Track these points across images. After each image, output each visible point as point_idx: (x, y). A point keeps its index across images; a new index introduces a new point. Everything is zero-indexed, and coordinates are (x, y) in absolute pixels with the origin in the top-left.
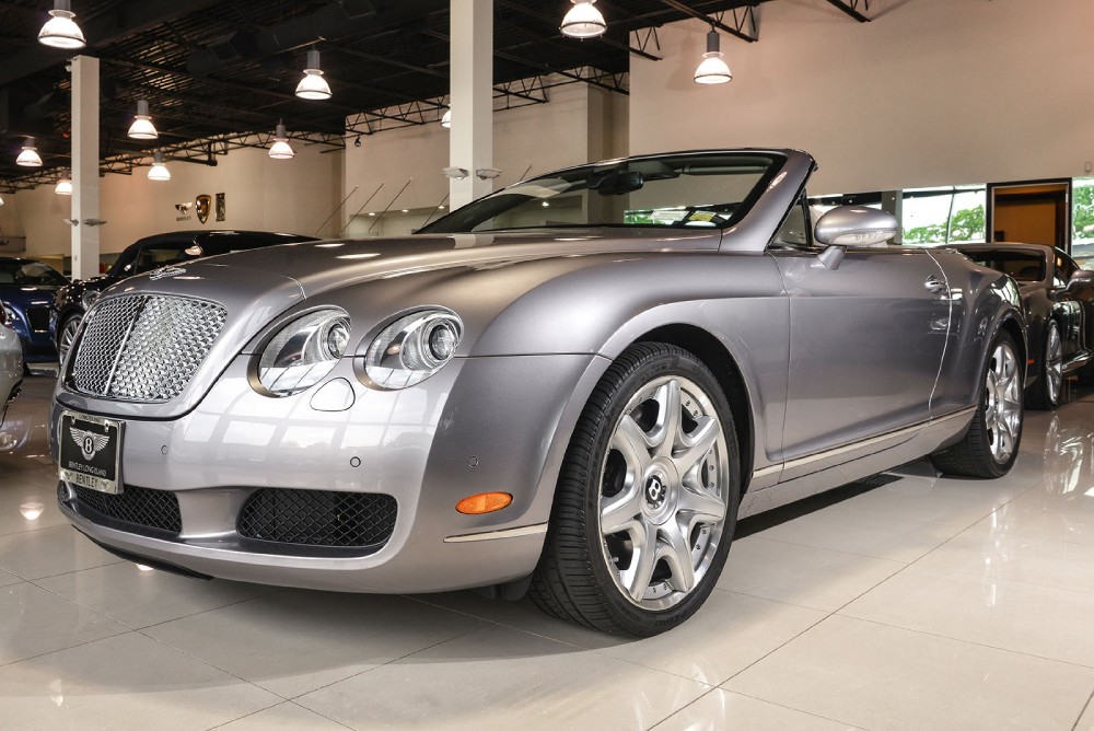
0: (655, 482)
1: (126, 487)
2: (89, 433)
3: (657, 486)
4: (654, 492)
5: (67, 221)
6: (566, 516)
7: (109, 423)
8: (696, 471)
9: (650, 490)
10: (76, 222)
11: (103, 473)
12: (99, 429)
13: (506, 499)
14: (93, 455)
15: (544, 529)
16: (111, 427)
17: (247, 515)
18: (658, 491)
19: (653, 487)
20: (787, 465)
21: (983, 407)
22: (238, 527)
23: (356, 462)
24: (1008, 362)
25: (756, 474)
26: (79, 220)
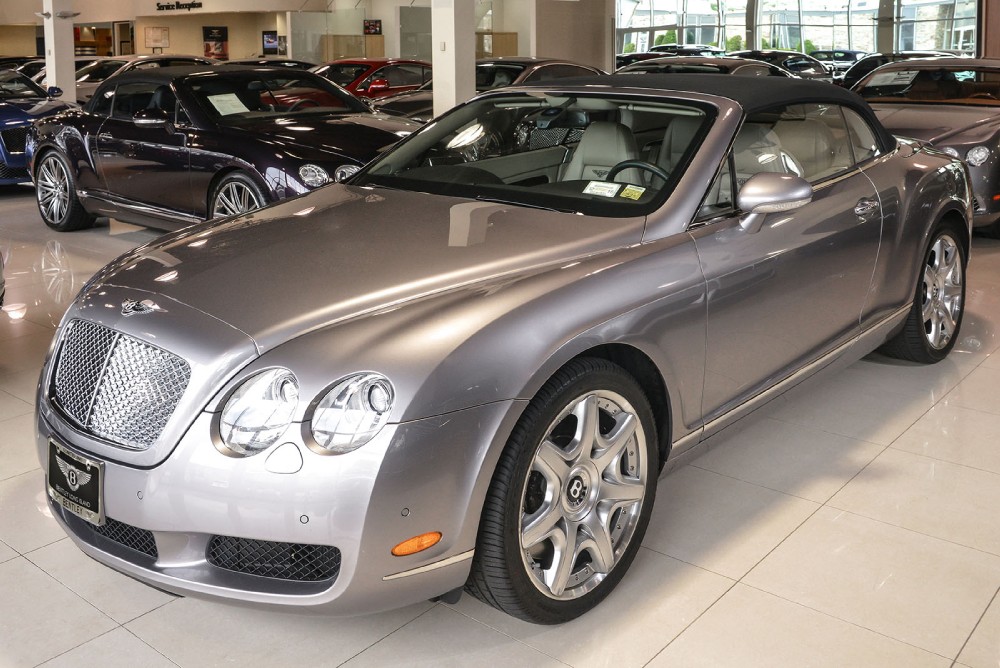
0: (576, 482)
1: (109, 520)
2: (73, 468)
3: (578, 485)
4: (575, 492)
5: (39, 14)
6: (490, 542)
7: (91, 464)
8: (615, 461)
9: (572, 491)
10: (48, 15)
11: (87, 504)
12: (82, 467)
13: (435, 538)
14: (77, 487)
15: (471, 554)
16: (92, 467)
17: (214, 547)
18: (579, 490)
19: (574, 487)
20: (706, 427)
21: (920, 299)
22: (207, 556)
23: (304, 519)
24: (948, 250)
25: (674, 445)
26: (51, 12)
